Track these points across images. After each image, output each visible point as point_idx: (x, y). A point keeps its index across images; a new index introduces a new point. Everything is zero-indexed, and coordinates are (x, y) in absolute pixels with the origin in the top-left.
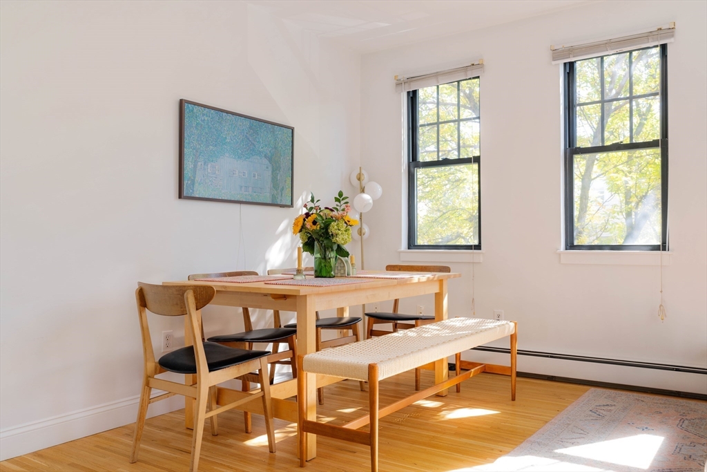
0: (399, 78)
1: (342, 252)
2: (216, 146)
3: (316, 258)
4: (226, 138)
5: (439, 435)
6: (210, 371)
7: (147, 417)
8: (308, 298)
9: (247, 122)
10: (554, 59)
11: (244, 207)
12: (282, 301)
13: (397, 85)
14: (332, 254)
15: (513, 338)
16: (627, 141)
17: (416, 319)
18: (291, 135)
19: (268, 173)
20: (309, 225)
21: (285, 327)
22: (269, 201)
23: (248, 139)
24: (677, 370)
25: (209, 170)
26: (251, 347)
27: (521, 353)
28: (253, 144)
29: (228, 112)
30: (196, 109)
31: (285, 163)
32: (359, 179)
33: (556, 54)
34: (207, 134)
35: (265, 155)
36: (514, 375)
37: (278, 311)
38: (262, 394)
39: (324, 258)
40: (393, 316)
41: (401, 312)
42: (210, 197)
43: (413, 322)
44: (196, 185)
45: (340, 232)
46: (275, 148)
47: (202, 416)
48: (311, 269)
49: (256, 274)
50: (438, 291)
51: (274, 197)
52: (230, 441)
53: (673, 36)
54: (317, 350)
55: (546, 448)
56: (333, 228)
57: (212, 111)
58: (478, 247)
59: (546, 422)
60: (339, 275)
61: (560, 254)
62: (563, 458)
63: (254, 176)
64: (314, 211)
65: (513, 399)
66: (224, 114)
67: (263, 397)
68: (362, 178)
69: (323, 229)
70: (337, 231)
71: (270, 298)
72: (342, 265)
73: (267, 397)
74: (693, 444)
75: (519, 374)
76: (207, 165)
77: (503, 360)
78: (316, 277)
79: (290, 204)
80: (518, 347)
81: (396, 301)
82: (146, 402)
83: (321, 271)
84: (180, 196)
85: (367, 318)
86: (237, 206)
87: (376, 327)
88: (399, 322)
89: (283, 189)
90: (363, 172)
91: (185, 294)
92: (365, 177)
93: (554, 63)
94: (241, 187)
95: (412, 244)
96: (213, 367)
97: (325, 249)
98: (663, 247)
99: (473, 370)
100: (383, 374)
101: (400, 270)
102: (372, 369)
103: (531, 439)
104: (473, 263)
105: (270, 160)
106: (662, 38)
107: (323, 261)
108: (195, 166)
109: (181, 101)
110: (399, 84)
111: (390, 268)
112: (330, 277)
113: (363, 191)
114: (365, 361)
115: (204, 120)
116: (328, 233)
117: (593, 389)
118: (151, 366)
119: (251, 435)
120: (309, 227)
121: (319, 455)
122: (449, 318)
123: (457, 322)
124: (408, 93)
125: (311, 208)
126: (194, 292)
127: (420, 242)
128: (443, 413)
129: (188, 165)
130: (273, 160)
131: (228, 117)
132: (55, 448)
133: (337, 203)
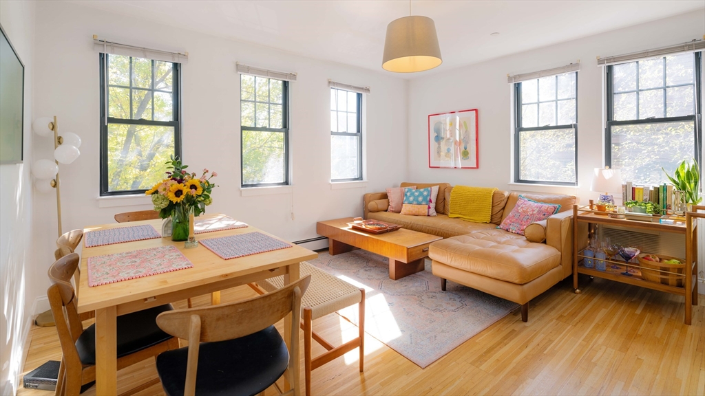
10: (239, 70)
13: (97, 44)
32: (53, 129)
33: (239, 68)
53: (295, 79)
61: (241, 191)
93: (238, 73)
98: (286, 183)
106: (292, 79)
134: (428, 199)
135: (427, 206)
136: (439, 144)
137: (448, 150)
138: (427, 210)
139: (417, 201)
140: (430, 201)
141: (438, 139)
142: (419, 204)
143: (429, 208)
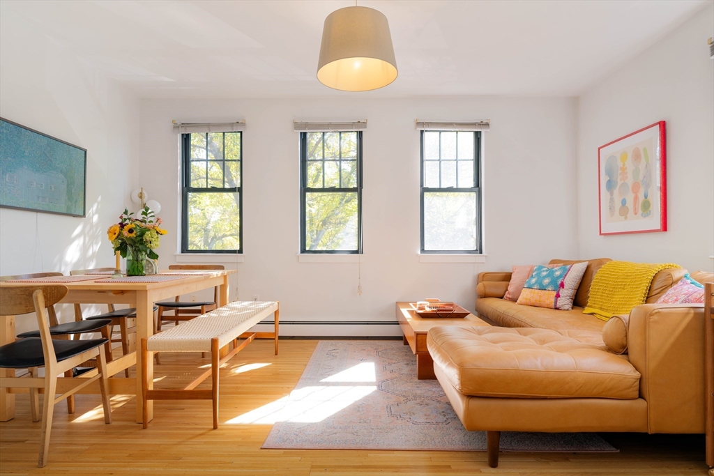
0: (176, 122)
1: (153, 256)
2: (14, 157)
3: (128, 260)
4: (24, 151)
5: (240, 385)
6: (58, 361)
8: (148, 292)
10: (296, 128)
11: (40, 215)
12: (120, 296)
13: (174, 127)
14: (144, 257)
15: (276, 313)
16: (338, 187)
17: (202, 305)
18: (84, 155)
19: (64, 187)
20: (125, 233)
21: (87, 319)
22: (64, 211)
23: (46, 155)
24: (367, 324)
25: (7, 179)
26: (77, 337)
27: (281, 323)
28: (51, 160)
29: (26, 129)
31: (79, 179)
32: (141, 197)
33: (297, 126)
34: (5, 146)
35: (61, 171)
36: (277, 338)
37: (112, 305)
38: (99, 376)
39: (136, 260)
40: (176, 304)
41: (181, 301)
42: (8, 205)
43: (199, 308)
45: (153, 239)
46: (70, 165)
47: (52, 402)
49: (61, 275)
50: (223, 283)
51: (68, 208)
53: (366, 127)
54: (154, 333)
55: (315, 381)
56: (147, 236)
57: (11, 125)
58: (240, 251)
59: (306, 365)
60: (147, 273)
61: (298, 256)
62: (328, 384)
63: (51, 189)
64: (127, 221)
65: (276, 354)
66: (23, 130)
67: (101, 379)
68: (143, 196)
69: (139, 236)
70: (151, 239)
71: (111, 294)
72: (150, 265)
73: (105, 378)
74: (390, 364)
76: (6, 175)
77: (270, 329)
78: (129, 275)
79: (82, 214)
80: (280, 319)
83: (134, 271)
85: (158, 306)
86: (35, 214)
87: (165, 313)
88: (180, 308)
89: (76, 201)
90: (144, 192)
91: (34, 294)
93: (295, 131)
94: (39, 197)
95: (185, 249)
96: (61, 356)
97: (137, 252)
98: (359, 251)
99: (250, 337)
101: (181, 269)
102: (214, 342)
103: (303, 376)
104: (237, 263)
105: (65, 175)
106: (360, 128)
107: (136, 262)
110: (176, 127)
111: (172, 267)
112: (142, 275)
114: (208, 337)
115: (3, 132)
116: (142, 240)
117: (320, 341)
119: (75, 414)
120: (126, 235)
121: (154, 417)
122: (230, 302)
123: (237, 305)
124: (183, 135)
125: (125, 220)
126: (44, 291)
127: (190, 248)
128: (233, 371)
130: (68, 175)
131: (27, 133)
133: (144, 216)
134: (559, 283)
135: (555, 293)
136: (612, 194)
137: (624, 202)
138: (553, 300)
139: (541, 284)
140: (562, 285)
141: (610, 185)
142: (543, 288)
143: (558, 296)
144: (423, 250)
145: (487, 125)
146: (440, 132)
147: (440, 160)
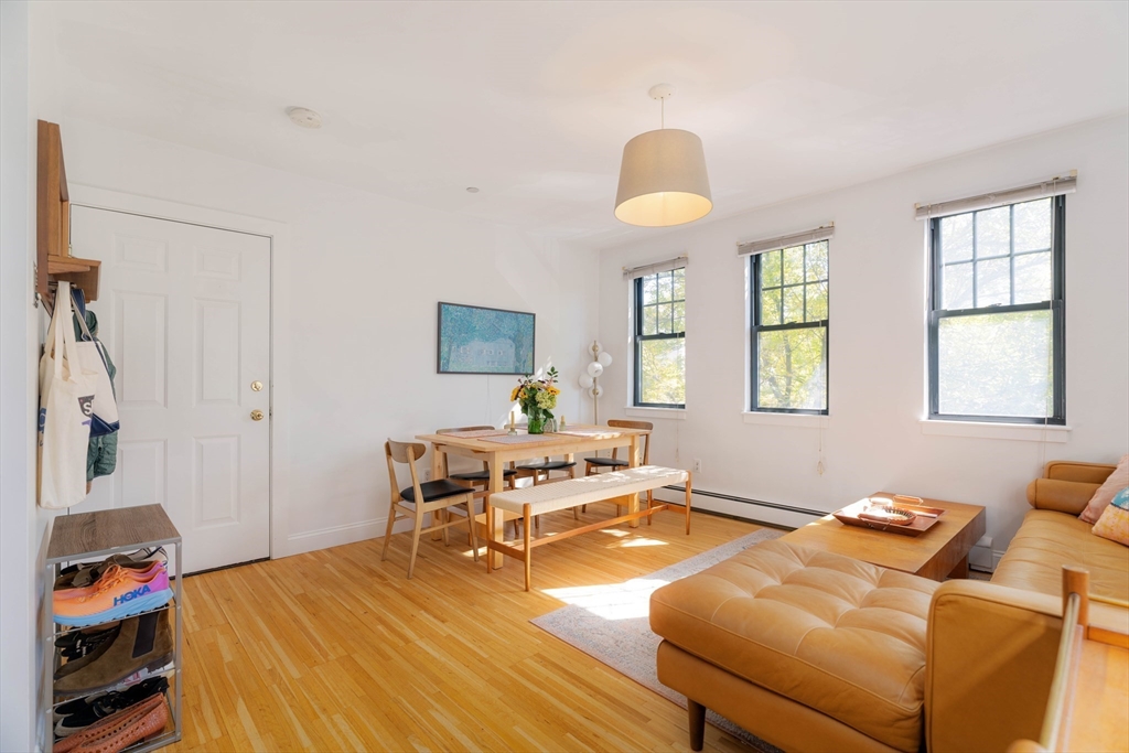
0: (626, 269)
1: (547, 414)
2: (467, 333)
3: (529, 417)
6: (423, 502)
7: (393, 533)
8: (496, 453)
9: (494, 313)
10: (740, 253)
11: (491, 377)
13: (625, 274)
14: (542, 416)
16: (800, 322)
18: (532, 320)
19: (512, 351)
22: (513, 371)
23: (495, 326)
25: (461, 351)
28: (499, 330)
30: (451, 308)
31: (527, 341)
32: (594, 350)
33: (741, 249)
35: (510, 337)
38: (468, 519)
39: (536, 419)
40: (609, 462)
42: (463, 371)
44: (451, 363)
46: (519, 331)
47: (418, 533)
48: (525, 425)
50: (630, 444)
51: (517, 368)
52: (455, 551)
53: (832, 233)
56: (539, 397)
60: (546, 432)
61: (743, 415)
63: (500, 354)
65: (688, 534)
67: (469, 521)
68: (597, 349)
72: (548, 424)
75: (693, 509)
76: (460, 348)
78: (530, 433)
79: (531, 372)
81: (615, 450)
82: (392, 519)
83: (533, 429)
84: (439, 372)
86: (486, 376)
89: (525, 361)
90: (598, 344)
91: (407, 449)
92: (600, 348)
93: (739, 256)
94: (489, 361)
95: (636, 402)
96: (426, 500)
97: (536, 413)
98: (825, 412)
99: (660, 506)
100: (533, 512)
102: (525, 507)
103: (671, 566)
104: (678, 419)
105: (514, 340)
106: (824, 235)
107: (534, 421)
108: (450, 349)
109: (440, 304)
110: (627, 273)
111: (612, 423)
112: (540, 434)
113: (596, 360)
115: (458, 315)
116: (535, 401)
117: (763, 529)
118: (396, 495)
119: (463, 549)
120: (521, 396)
121: (504, 565)
123: (647, 469)
124: (636, 279)
127: (643, 400)
129: (444, 349)
130: (517, 340)
131: (478, 312)
132: (341, 547)
144: (934, 412)
145: (1072, 181)
146: (975, 212)
147: (974, 261)
